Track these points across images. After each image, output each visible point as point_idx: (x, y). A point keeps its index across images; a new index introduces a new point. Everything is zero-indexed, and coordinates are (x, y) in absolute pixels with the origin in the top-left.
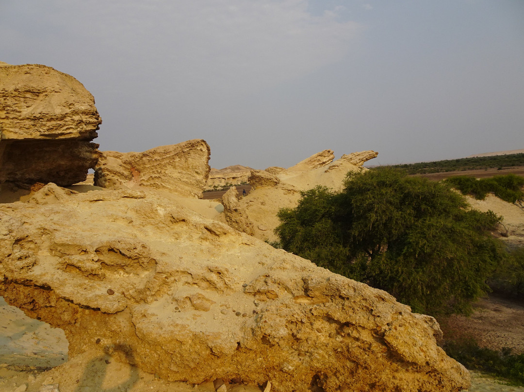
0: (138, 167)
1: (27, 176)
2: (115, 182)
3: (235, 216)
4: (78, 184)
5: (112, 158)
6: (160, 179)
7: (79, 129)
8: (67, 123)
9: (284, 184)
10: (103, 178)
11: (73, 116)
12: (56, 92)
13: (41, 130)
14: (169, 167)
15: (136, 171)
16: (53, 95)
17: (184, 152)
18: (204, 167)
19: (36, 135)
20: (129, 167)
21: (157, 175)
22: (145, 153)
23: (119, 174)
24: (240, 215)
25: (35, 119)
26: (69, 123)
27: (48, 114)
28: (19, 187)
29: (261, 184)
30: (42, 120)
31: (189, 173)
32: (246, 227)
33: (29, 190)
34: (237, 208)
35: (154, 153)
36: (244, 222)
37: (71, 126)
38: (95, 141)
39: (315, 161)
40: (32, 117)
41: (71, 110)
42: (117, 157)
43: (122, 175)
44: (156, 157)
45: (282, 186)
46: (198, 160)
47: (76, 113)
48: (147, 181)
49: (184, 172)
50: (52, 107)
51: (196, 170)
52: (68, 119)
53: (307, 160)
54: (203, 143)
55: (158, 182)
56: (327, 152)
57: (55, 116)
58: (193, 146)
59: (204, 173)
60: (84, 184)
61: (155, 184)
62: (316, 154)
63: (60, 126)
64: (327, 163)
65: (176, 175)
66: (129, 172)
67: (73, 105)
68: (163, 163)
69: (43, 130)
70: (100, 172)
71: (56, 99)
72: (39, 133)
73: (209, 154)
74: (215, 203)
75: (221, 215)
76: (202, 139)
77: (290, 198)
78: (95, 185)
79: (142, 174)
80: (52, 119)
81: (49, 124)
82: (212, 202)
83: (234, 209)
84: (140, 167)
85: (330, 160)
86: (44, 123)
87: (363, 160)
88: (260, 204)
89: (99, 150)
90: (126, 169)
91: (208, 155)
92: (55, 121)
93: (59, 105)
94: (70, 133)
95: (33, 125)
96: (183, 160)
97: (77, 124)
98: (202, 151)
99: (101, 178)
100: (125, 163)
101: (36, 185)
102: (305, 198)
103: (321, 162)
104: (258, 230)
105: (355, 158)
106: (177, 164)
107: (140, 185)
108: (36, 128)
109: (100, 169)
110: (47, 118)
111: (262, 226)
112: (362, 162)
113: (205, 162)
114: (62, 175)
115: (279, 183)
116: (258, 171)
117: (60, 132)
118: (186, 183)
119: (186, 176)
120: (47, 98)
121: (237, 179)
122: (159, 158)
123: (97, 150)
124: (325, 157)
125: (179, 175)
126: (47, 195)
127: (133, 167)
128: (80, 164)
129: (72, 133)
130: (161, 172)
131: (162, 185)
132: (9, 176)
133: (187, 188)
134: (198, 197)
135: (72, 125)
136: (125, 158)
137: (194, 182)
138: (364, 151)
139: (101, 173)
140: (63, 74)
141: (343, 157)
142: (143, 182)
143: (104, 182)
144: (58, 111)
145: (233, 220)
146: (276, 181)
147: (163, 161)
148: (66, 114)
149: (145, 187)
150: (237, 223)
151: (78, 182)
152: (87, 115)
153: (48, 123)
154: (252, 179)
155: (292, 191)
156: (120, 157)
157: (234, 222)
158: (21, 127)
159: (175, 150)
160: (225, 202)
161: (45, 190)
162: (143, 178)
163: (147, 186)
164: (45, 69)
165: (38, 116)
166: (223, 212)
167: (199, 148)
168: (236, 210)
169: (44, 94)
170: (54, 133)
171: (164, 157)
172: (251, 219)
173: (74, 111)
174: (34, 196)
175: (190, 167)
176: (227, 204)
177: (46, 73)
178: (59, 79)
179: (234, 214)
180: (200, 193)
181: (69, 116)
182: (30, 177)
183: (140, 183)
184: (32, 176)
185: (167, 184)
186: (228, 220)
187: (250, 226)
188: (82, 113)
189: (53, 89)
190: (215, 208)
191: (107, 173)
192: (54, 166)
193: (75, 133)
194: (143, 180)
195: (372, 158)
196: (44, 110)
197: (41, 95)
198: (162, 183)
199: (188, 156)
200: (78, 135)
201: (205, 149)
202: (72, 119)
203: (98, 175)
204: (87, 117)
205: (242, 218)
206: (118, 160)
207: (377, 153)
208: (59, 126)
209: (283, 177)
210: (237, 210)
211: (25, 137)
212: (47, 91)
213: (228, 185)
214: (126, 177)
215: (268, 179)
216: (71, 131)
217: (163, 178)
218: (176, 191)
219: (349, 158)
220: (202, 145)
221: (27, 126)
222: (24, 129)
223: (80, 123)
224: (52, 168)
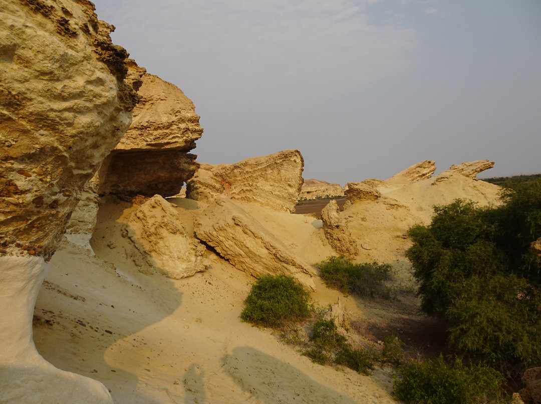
0: (229, 180)
1: (129, 188)
2: (206, 195)
3: (336, 233)
4: (173, 197)
5: (203, 170)
6: (251, 192)
7: (185, 138)
8: (173, 132)
9: (385, 198)
10: (195, 191)
11: (180, 124)
12: (161, 100)
13: (148, 139)
14: (260, 179)
15: (227, 184)
16: (159, 103)
17: (276, 164)
18: (298, 179)
19: (143, 145)
20: (220, 179)
21: (248, 188)
22: (237, 165)
23: (211, 187)
24: (342, 232)
25: (143, 128)
26: (175, 131)
27: (155, 122)
28: (121, 199)
29: (360, 198)
30: (149, 129)
31: (282, 186)
32: (349, 245)
33: (131, 203)
34: (339, 224)
35: (246, 164)
36: (347, 240)
37: (177, 135)
38: (192, 152)
39: (414, 172)
40: (140, 127)
41: (177, 118)
42: (208, 170)
43: (214, 187)
44: (248, 169)
45: (384, 200)
46: (291, 172)
47: (182, 120)
48: (238, 194)
49: (276, 185)
50: (159, 116)
51: (289, 183)
52: (174, 127)
53: (405, 171)
54: (297, 154)
55: (248, 195)
56: (427, 163)
57: (162, 124)
58: (286, 157)
59: (297, 185)
60: (178, 197)
61: (246, 197)
62: (415, 165)
63: (167, 135)
64: (428, 175)
65: (267, 187)
66: (221, 184)
67: (180, 112)
68: (255, 175)
69: (150, 140)
70: (192, 184)
71: (162, 107)
72: (145, 143)
73: (303, 165)
74: (311, 219)
75: (319, 232)
76: (296, 149)
77: (394, 214)
78: (187, 197)
79: (233, 187)
80: (159, 127)
81: (155, 133)
82: (307, 217)
83: (336, 225)
84: (231, 180)
85: (431, 171)
86: (151, 132)
87: (476, 171)
88: (360, 220)
89: (196, 161)
90: (217, 181)
91: (302, 167)
92: (161, 129)
93: (165, 113)
94: (176, 142)
95: (140, 135)
96: (276, 172)
97: (183, 132)
98: (295, 161)
99: (193, 190)
100: (216, 175)
101: (137, 197)
102: (440, 214)
103: (421, 174)
104: (361, 249)
105: (466, 169)
106: (269, 176)
107: (231, 198)
108: (143, 138)
109: (193, 181)
110: (153, 127)
111: (366, 245)
112: (475, 173)
113: (299, 174)
114: (160, 187)
115: (380, 197)
116: (356, 183)
117: (166, 141)
118: (278, 196)
119: (278, 189)
120: (153, 106)
121: (312, 194)
122: (251, 170)
123: (195, 161)
124: (424, 168)
125: (271, 188)
126: (154, 207)
127: (224, 180)
128: (179, 175)
129: (177, 142)
130: (252, 185)
131: (253, 198)
132: (112, 188)
133: (279, 202)
134: (290, 211)
135: (178, 133)
136: (216, 170)
137: (286, 195)
138: (477, 161)
139: (193, 186)
140: (166, 82)
141: (453, 167)
142: (234, 195)
143: (196, 195)
144: (165, 119)
145: (334, 237)
146: (376, 194)
147: (255, 173)
148: (173, 122)
149: (236, 200)
150: (339, 240)
151: (173, 195)
152: (193, 122)
153: (154, 131)
154: (349, 193)
155: (396, 206)
156: (211, 170)
157: (335, 239)
158: (128, 137)
159: (267, 161)
160: (325, 217)
161: (152, 203)
162: (234, 191)
163: (238, 199)
164: (150, 77)
165: (145, 124)
166: (322, 228)
167: (292, 159)
168: (337, 227)
169: (150, 102)
170: (160, 142)
171: (255, 169)
172: (354, 237)
173: (181, 118)
174: (141, 209)
175: (283, 180)
176: (327, 220)
177: (152, 82)
178: (164, 87)
179: (336, 230)
180: (292, 207)
181: (175, 124)
182: (131, 189)
183: (231, 196)
184: (133, 188)
185: (258, 197)
186: (329, 237)
187: (354, 245)
188: (188, 121)
189: (158, 97)
190: (312, 223)
191: (199, 185)
192: (154, 178)
193: (180, 142)
194: (234, 193)
195: (488, 169)
196: (151, 118)
197: (147, 104)
198: (253, 197)
199: (281, 168)
200: (183, 144)
201: (299, 160)
202: (178, 128)
203: (190, 188)
204: (193, 124)
205: (344, 235)
206: (209, 172)
207: (493, 163)
208: (165, 135)
209: (383, 190)
210: (339, 226)
211: (132, 147)
212: (152, 100)
213: (303, 199)
214: (218, 190)
215: (367, 193)
216: (176, 140)
217: (254, 191)
218: (268, 205)
219: (460, 169)
220: (296, 155)
221: (134, 136)
222: (131, 139)
223: (186, 131)
224: (151, 180)
